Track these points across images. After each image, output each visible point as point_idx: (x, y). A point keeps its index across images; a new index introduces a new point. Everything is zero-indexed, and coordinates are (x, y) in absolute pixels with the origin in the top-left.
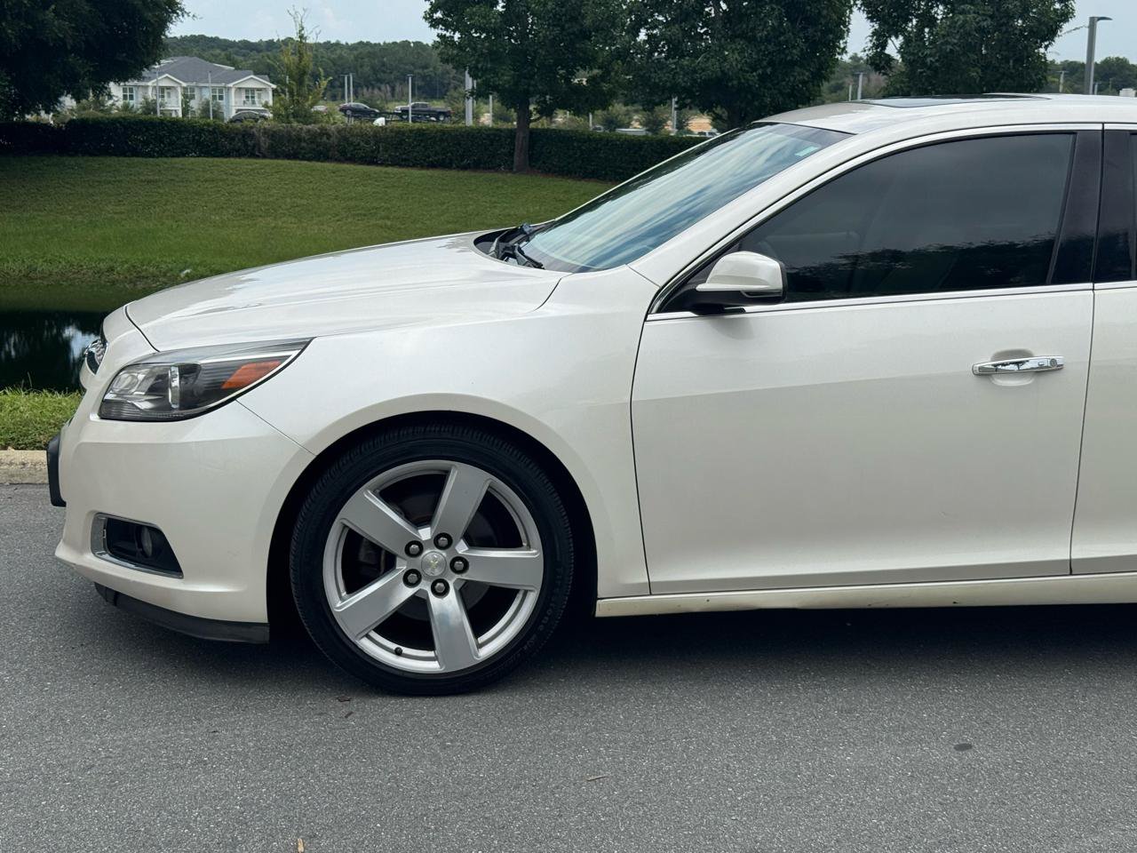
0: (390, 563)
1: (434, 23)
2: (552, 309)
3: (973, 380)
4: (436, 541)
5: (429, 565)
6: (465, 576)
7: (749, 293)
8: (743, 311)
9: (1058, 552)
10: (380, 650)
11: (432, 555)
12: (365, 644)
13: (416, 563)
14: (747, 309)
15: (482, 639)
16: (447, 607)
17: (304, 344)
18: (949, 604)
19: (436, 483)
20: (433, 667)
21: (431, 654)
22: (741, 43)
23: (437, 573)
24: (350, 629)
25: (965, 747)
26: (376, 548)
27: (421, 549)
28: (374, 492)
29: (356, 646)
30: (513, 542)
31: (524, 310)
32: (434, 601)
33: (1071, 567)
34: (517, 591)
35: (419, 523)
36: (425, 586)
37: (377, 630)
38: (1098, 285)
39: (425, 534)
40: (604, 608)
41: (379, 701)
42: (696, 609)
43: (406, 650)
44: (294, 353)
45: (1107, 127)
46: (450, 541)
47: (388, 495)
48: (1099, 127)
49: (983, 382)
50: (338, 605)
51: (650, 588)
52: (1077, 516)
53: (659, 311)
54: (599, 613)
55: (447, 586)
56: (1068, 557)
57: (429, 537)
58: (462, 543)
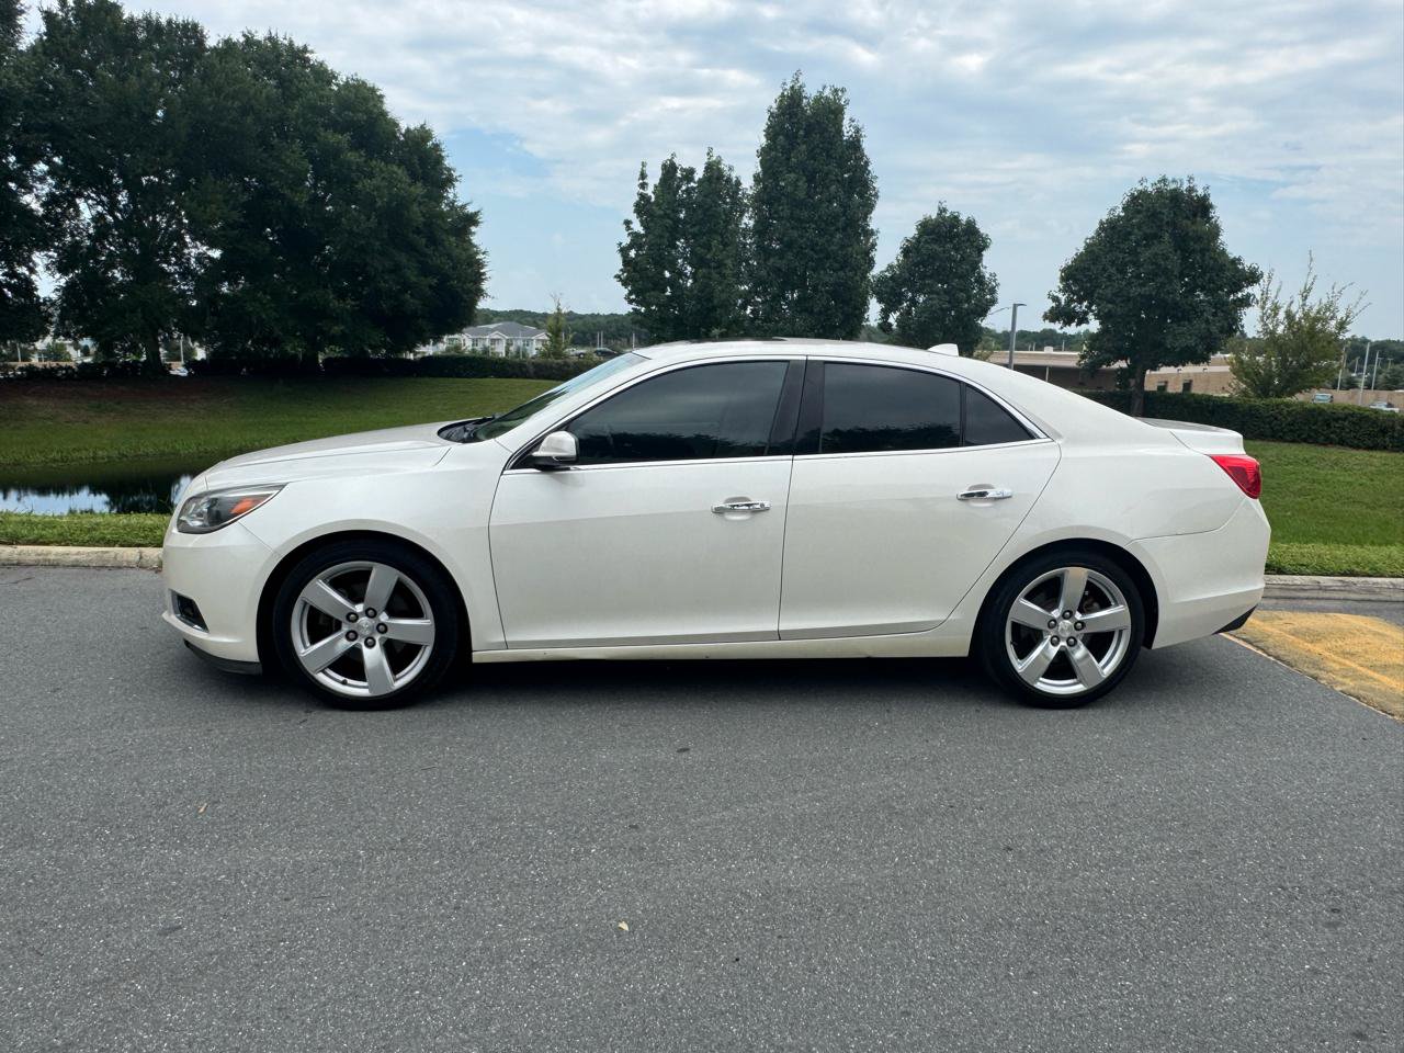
0: (338, 626)
3: (711, 515)
4: (366, 612)
5: (362, 628)
6: (386, 636)
9: (771, 626)
10: (332, 681)
11: (364, 622)
12: (321, 677)
13: (353, 627)
14: (572, 467)
15: (397, 676)
16: (373, 656)
17: (282, 486)
19: (364, 576)
20: (365, 692)
21: (365, 684)
23: (367, 633)
24: (310, 667)
26: (329, 618)
27: (357, 618)
28: (324, 581)
29: (313, 678)
30: (419, 614)
31: (428, 467)
32: (366, 651)
33: (779, 635)
34: (419, 647)
35: (355, 601)
36: (360, 641)
37: (329, 668)
38: (796, 457)
39: (359, 608)
40: (476, 657)
41: (328, 713)
42: (537, 658)
43: (349, 681)
44: (273, 493)
45: (810, 358)
46: (376, 613)
47: (332, 583)
48: (805, 358)
49: (719, 517)
50: (303, 651)
51: (507, 645)
52: (781, 604)
53: (513, 468)
54: (473, 660)
55: (374, 641)
56: (776, 629)
57: (362, 610)
58: (383, 614)
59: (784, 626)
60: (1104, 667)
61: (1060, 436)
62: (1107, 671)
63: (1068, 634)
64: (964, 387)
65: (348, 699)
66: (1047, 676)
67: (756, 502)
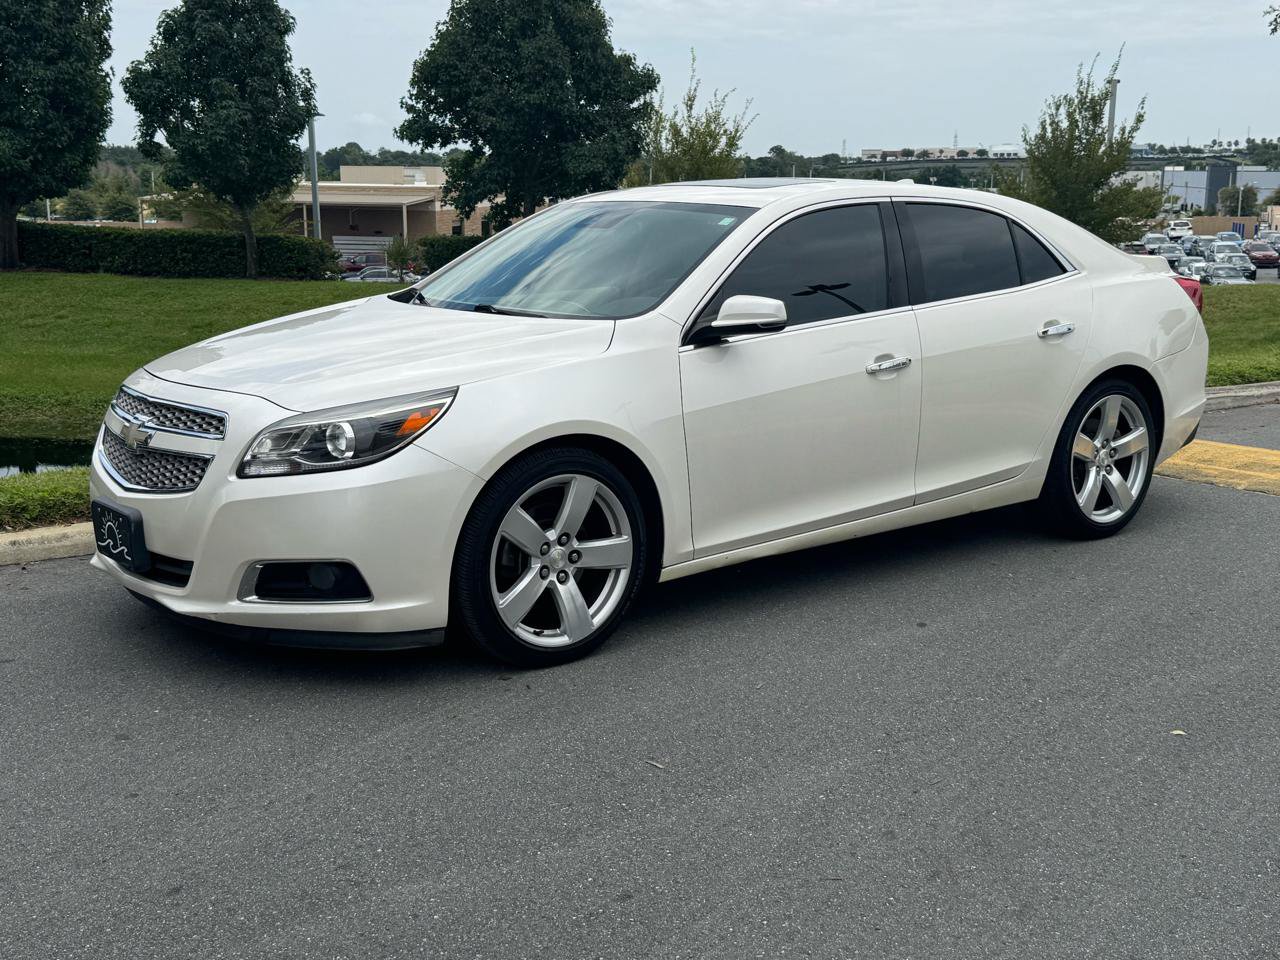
3: (867, 377)
4: (559, 541)
5: (555, 561)
6: (579, 565)
7: (762, 325)
8: (727, 342)
9: (909, 491)
10: (526, 634)
11: (557, 551)
12: (519, 632)
13: (546, 560)
14: (730, 339)
15: (594, 609)
16: (568, 592)
17: (454, 392)
18: (852, 537)
19: (562, 493)
20: (562, 640)
21: (561, 631)
23: (561, 565)
24: (509, 621)
25: (922, 625)
27: (550, 548)
28: (521, 507)
29: (513, 633)
31: (596, 352)
32: (560, 588)
33: (914, 500)
34: (609, 571)
35: (547, 526)
36: (553, 577)
37: (522, 622)
38: (915, 307)
39: (552, 535)
40: (667, 574)
42: (720, 565)
43: (544, 632)
44: (449, 400)
45: (894, 199)
46: (568, 539)
48: (888, 200)
49: (872, 379)
50: (501, 602)
51: (695, 554)
52: (920, 464)
53: (683, 345)
54: (661, 580)
55: (567, 574)
56: (914, 494)
57: (555, 537)
58: (575, 539)
59: (920, 490)
60: (1132, 488)
61: (1083, 268)
62: (1134, 493)
63: (1106, 463)
64: (1011, 223)
65: (546, 652)
66: (1098, 507)
67: (900, 359)
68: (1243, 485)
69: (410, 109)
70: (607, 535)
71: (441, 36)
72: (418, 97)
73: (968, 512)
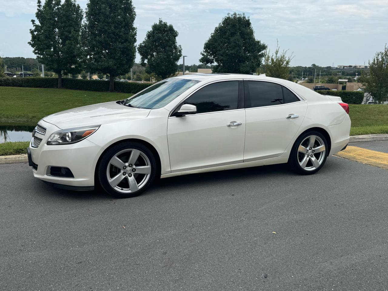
0: (119, 171)
1: (36, 53)
2: (149, 117)
3: (227, 127)
4: (129, 166)
5: (128, 171)
6: (135, 172)
7: (190, 112)
8: (185, 116)
9: (241, 159)
10: (118, 189)
11: (129, 169)
12: (116, 188)
13: (125, 171)
14: (186, 115)
15: (139, 185)
16: (131, 179)
17: (99, 126)
18: (224, 170)
19: (129, 153)
20: (130, 191)
21: (129, 189)
22: (112, 60)
23: (129, 172)
24: (112, 185)
25: (233, 195)
26: (116, 168)
27: (126, 168)
28: (117, 156)
29: (113, 189)
31: (143, 117)
32: (129, 178)
33: (244, 161)
34: (145, 174)
35: (125, 162)
36: (127, 175)
37: (117, 186)
38: (246, 109)
39: (127, 164)
40: (162, 176)
41: (119, 200)
42: (180, 175)
43: (124, 189)
44: (98, 128)
45: (244, 80)
46: (132, 165)
47: (119, 157)
49: (229, 127)
50: (110, 181)
51: (171, 172)
53: (170, 116)
55: (131, 175)
56: (243, 159)
57: (128, 165)
58: (134, 165)
59: (245, 158)
60: (319, 162)
61: (306, 100)
62: (320, 163)
63: (311, 154)
64: (283, 87)
65: (124, 194)
66: (307, 166)
67: (238, 122)
68: (366, 162)
69: (203, 55)
70: (144, 165)
71: (212, 36)
72: (205, 52)
73: (263, 165)
